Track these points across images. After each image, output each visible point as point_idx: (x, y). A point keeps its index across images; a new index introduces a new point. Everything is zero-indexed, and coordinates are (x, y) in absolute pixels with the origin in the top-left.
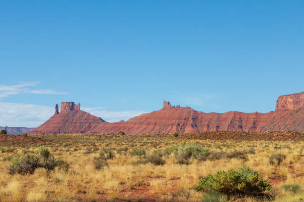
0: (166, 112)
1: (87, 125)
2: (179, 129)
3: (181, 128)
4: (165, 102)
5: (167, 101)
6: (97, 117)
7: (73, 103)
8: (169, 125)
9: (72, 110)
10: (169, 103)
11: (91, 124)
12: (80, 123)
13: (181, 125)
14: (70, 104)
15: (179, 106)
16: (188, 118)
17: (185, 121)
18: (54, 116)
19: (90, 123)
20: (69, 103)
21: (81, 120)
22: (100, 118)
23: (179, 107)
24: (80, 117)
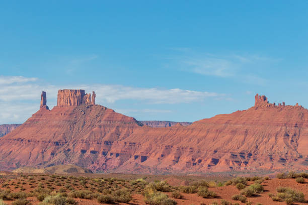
0: (261, 114)
1: (113, 130)
2: (289, 142)
3: (292, 141)
4: (257, 96)
5: (261, 95)
6: (128, 117)
7: (82, 92)
8: (270, 135)
9: (81, 103)
10: (265, 98)
11: (120, 129)
12: (100, 127)
13: (291, 135)
14: (78, 94)
15: (284, 103)
16: (301, 124)
17: (297, 130)
18: (39, 111)
19: (118, 127)
20: (76, 91)
21: (100, 121)
22: (134, 119)
23: (282, 106)
24: (97, 116)
